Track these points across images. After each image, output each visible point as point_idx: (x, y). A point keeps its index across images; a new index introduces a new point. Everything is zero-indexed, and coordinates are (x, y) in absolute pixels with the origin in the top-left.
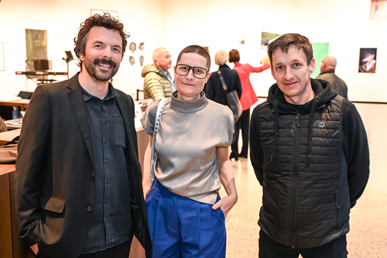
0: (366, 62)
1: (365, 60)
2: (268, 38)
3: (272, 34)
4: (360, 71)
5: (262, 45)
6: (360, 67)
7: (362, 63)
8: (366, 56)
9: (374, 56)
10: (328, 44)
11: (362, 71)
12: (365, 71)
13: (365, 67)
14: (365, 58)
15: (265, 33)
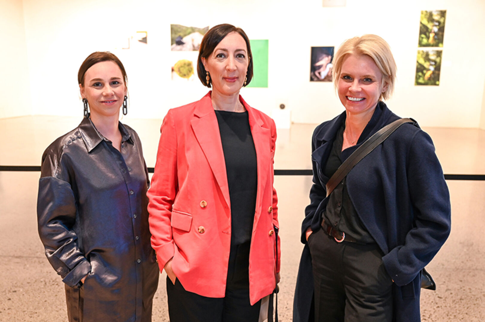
0: (320, 67)
1: (318, 64)
2: (181, 34)
3: (187, 28)
4: (312, 79)
5: (172, 44)
6: (312, 73)
7: (314, 68)
8: (320, 58)
9: (330, 57)
10: (267, 41)
11: (316, 79)
12: (319, 80)
13: (319, 73)
14: (318, 61)
15: (176, 26)
